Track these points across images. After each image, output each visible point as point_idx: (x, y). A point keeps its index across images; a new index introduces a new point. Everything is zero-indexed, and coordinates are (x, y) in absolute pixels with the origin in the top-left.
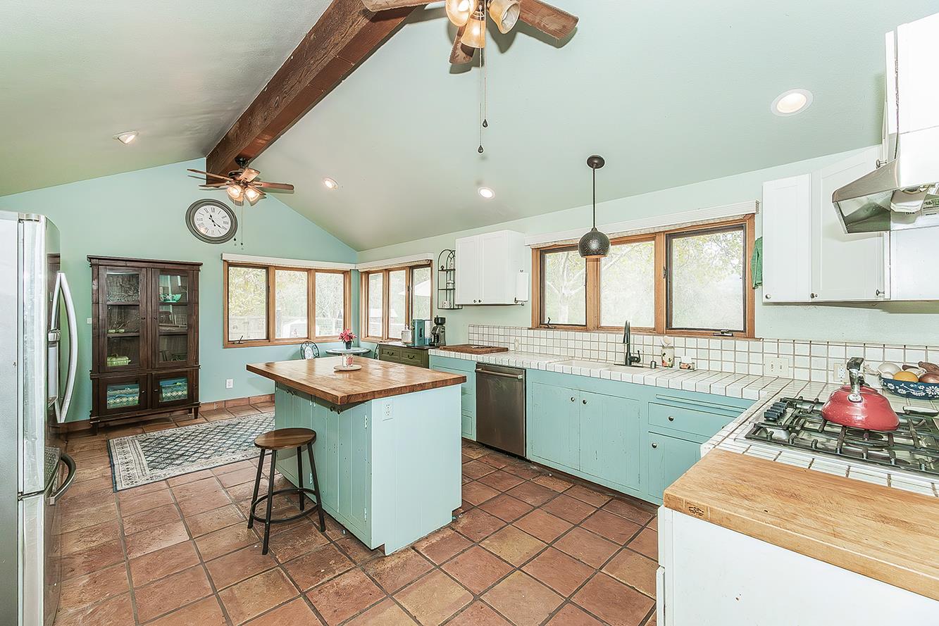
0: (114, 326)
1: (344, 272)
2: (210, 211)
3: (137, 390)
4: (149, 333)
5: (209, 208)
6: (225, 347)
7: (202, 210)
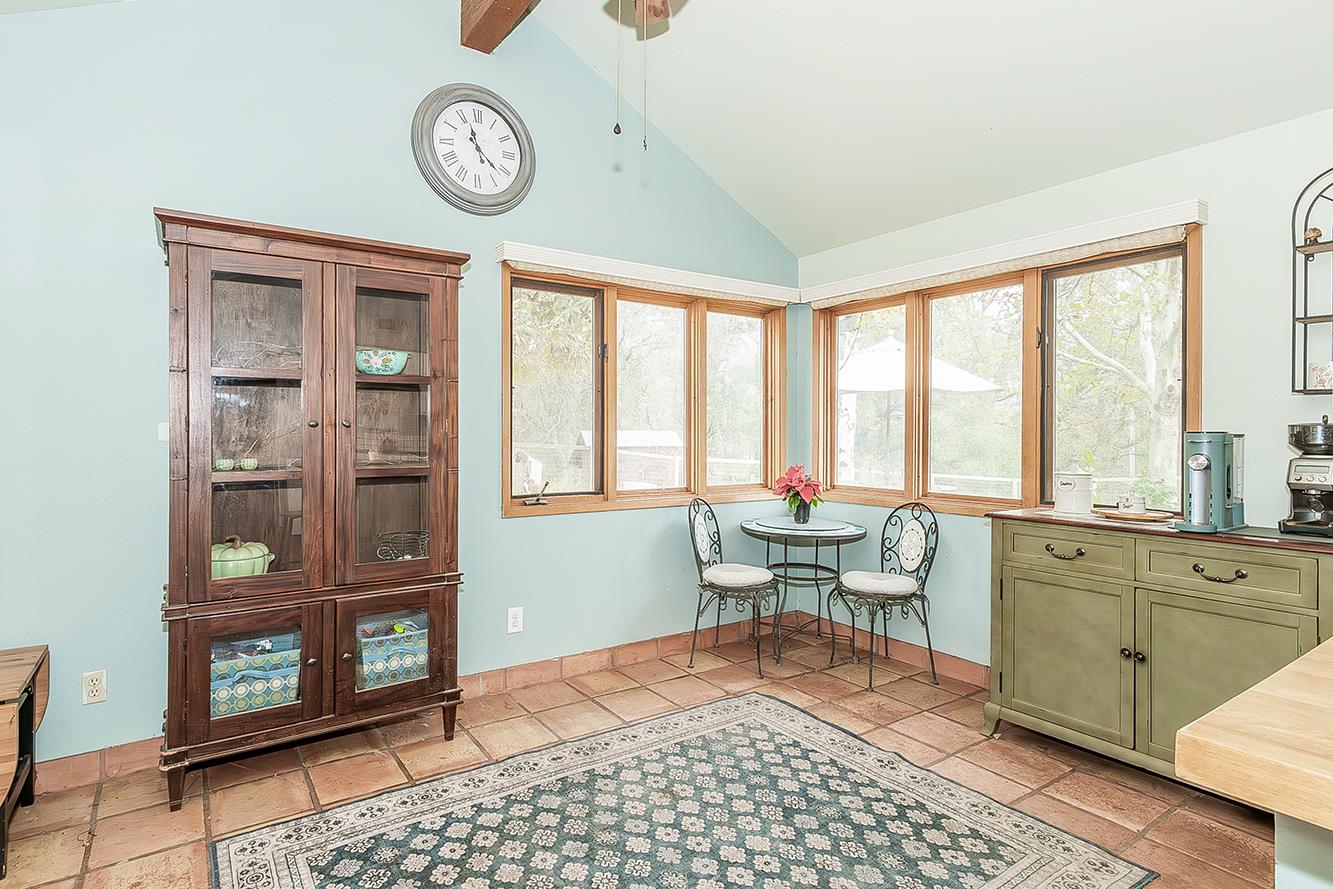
0: (231, 448)
1: (768, 312)
2: (470, 118)
3: (295, 655)
4: (329, 468)
5: (468, 108)
6: (507, 514)
7: (451, 114)
